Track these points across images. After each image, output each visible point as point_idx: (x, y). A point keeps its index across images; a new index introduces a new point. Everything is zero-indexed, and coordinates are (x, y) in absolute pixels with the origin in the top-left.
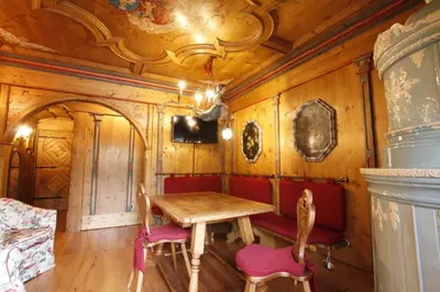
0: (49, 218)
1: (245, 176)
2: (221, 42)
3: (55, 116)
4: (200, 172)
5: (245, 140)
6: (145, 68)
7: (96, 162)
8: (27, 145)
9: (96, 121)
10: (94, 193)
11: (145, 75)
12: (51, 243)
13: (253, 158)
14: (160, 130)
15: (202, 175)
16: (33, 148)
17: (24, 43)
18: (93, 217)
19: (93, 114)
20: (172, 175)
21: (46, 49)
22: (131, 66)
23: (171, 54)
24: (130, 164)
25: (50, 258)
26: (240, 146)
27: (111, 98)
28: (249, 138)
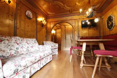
3: (59, 29)
4: (91, 36)
5: (108, 23)
11: (73, 12)
12: (57, 49)
13: (111, 29)
14: (78, 25)
16: (56, 35)
17: (51, 14)
18: (66, 48)
19: (64, 26)
20: (82, 37)
21: (54, 13)
22: (69, 11)
25: (57, 52)
26: (106, 26)
27: (66, 20)
28: (109, 22)
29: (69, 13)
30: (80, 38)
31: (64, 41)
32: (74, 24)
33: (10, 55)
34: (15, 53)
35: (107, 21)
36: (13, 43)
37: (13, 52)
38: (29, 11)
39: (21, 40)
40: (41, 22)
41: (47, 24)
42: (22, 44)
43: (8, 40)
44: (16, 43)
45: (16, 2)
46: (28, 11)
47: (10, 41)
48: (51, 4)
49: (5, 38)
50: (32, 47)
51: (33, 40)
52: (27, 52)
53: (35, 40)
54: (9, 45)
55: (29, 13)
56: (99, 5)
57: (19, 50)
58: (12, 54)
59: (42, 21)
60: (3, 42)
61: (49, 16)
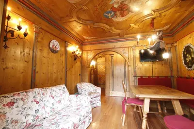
0: (99, 90)
1: (186, 78)
2: (154, 11)
3: (101, 57)
5: (185, 57)
6: (124, 33)
7: (113, 72)
8: (95, 67)
9: (112, 57)
10: (113, 83)
11: (125, 36)
14: (134, 57)
15: (158, 77)
16: (96, 68)
17: (89, 38)
18: (114, 92)
19: (111, 55)
20: (142, 77)
22: (119, 35)
23: (132, 25)
24: (125, 72)
26: (182, 61)
27: (114, 48)
28: (188, 55)
29: (118, 37)
30: (137, 78)
31: (111, 81)
32: (127, 55)
33: (26, 125)
34: (33, 120)
35: (184, 54)
36: (29, 104)
37: (30, 119)
38: (55, 41)
39: (43, 94)
40: (73, 53)
41: (82, 54)
42: (44, 100)
43: (22, 99)
44: (35, 101)
45: (35, 31)
46: (52, 41)
47: (27, 100)
48: (89, 27)
49: (18, 97)
50: (59, 102)
51: (60, 88)
52: (52, 113)
53: (64, 88)
54: (25, 108)
55: (55, 43)
56: (168, 26)
57: (39, 114)
58: (29, 122)
59: (75, 52)
60: (15, 104)
61: (86, 41)
